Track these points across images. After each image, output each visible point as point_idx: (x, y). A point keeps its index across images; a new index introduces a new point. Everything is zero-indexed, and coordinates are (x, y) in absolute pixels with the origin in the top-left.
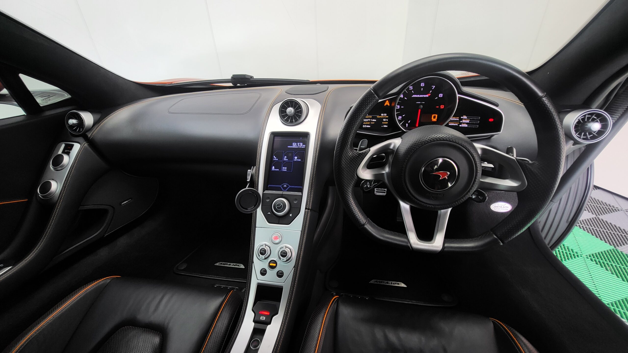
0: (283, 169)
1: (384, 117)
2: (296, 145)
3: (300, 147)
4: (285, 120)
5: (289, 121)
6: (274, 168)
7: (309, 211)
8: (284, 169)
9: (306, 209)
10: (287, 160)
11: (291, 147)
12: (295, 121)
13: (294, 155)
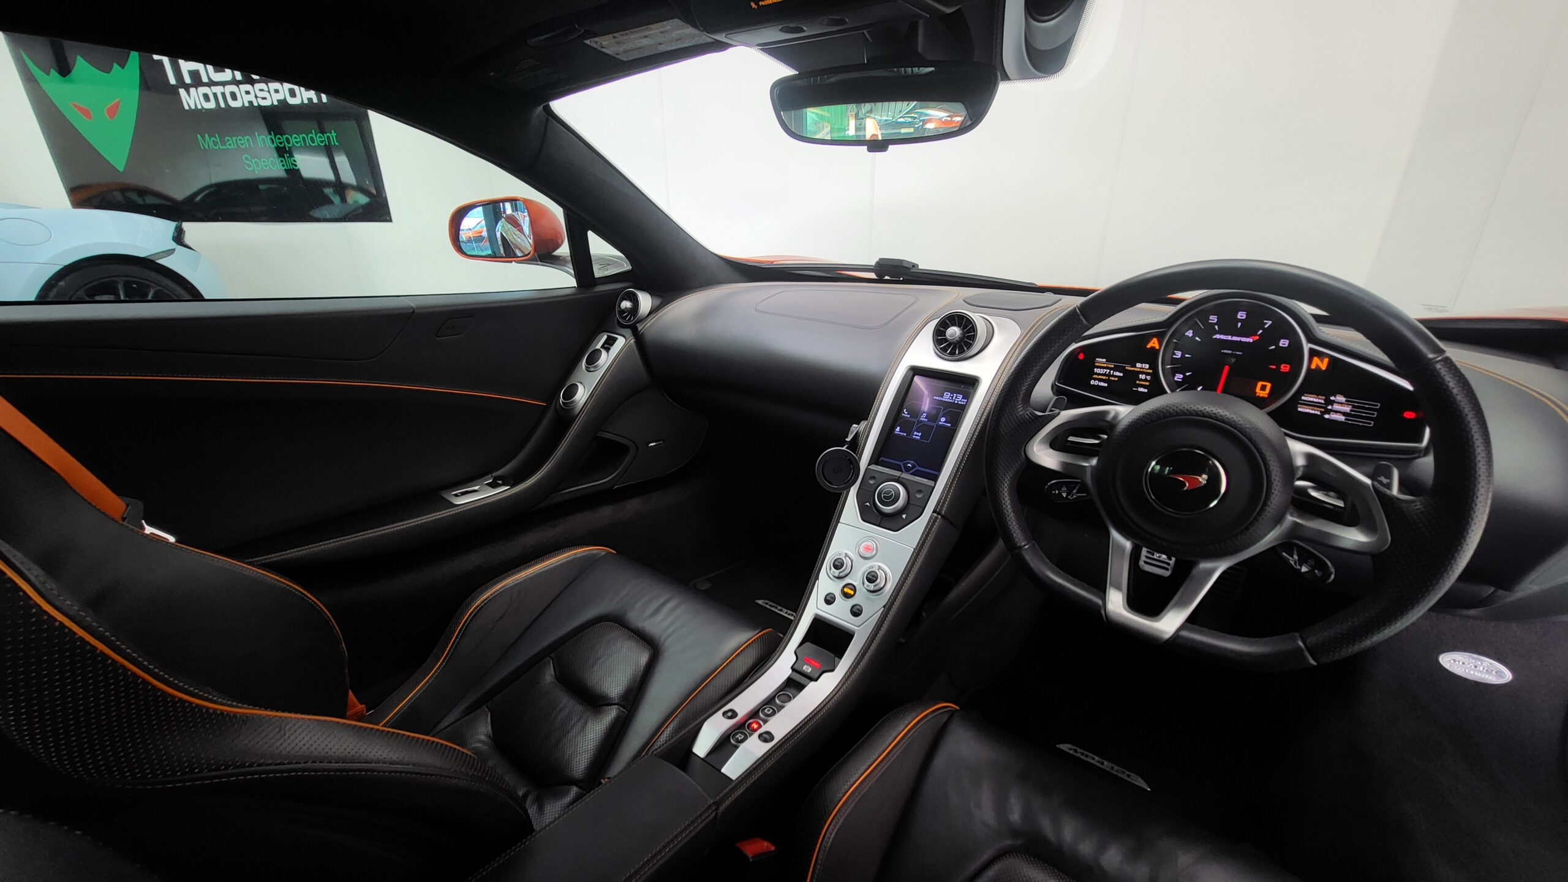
0: (914, 435)
1: (1141, 370)
2: (950, 396)
3: (956, 402)
4: (941, 349)
5: (948, 352)
6: (898, 430)
7: (939, 516)
9: (934, 511)
12: (960, 353)
13: (941, 414)
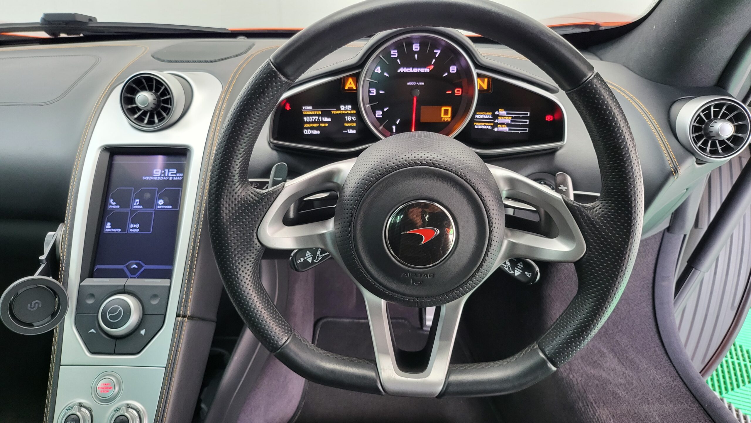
0: (130, 228)
1: (346, 112)
2: (161, 173)
3: (171, 178)
4: (136, 119)
5: (146, 121)
6: (110, 227)
7: (186, 319)
8: (133, 228)
9: (178, 316)
10: (142, 207)
11: (151, 178)
12: (160, 121)
13: (157, 196)
